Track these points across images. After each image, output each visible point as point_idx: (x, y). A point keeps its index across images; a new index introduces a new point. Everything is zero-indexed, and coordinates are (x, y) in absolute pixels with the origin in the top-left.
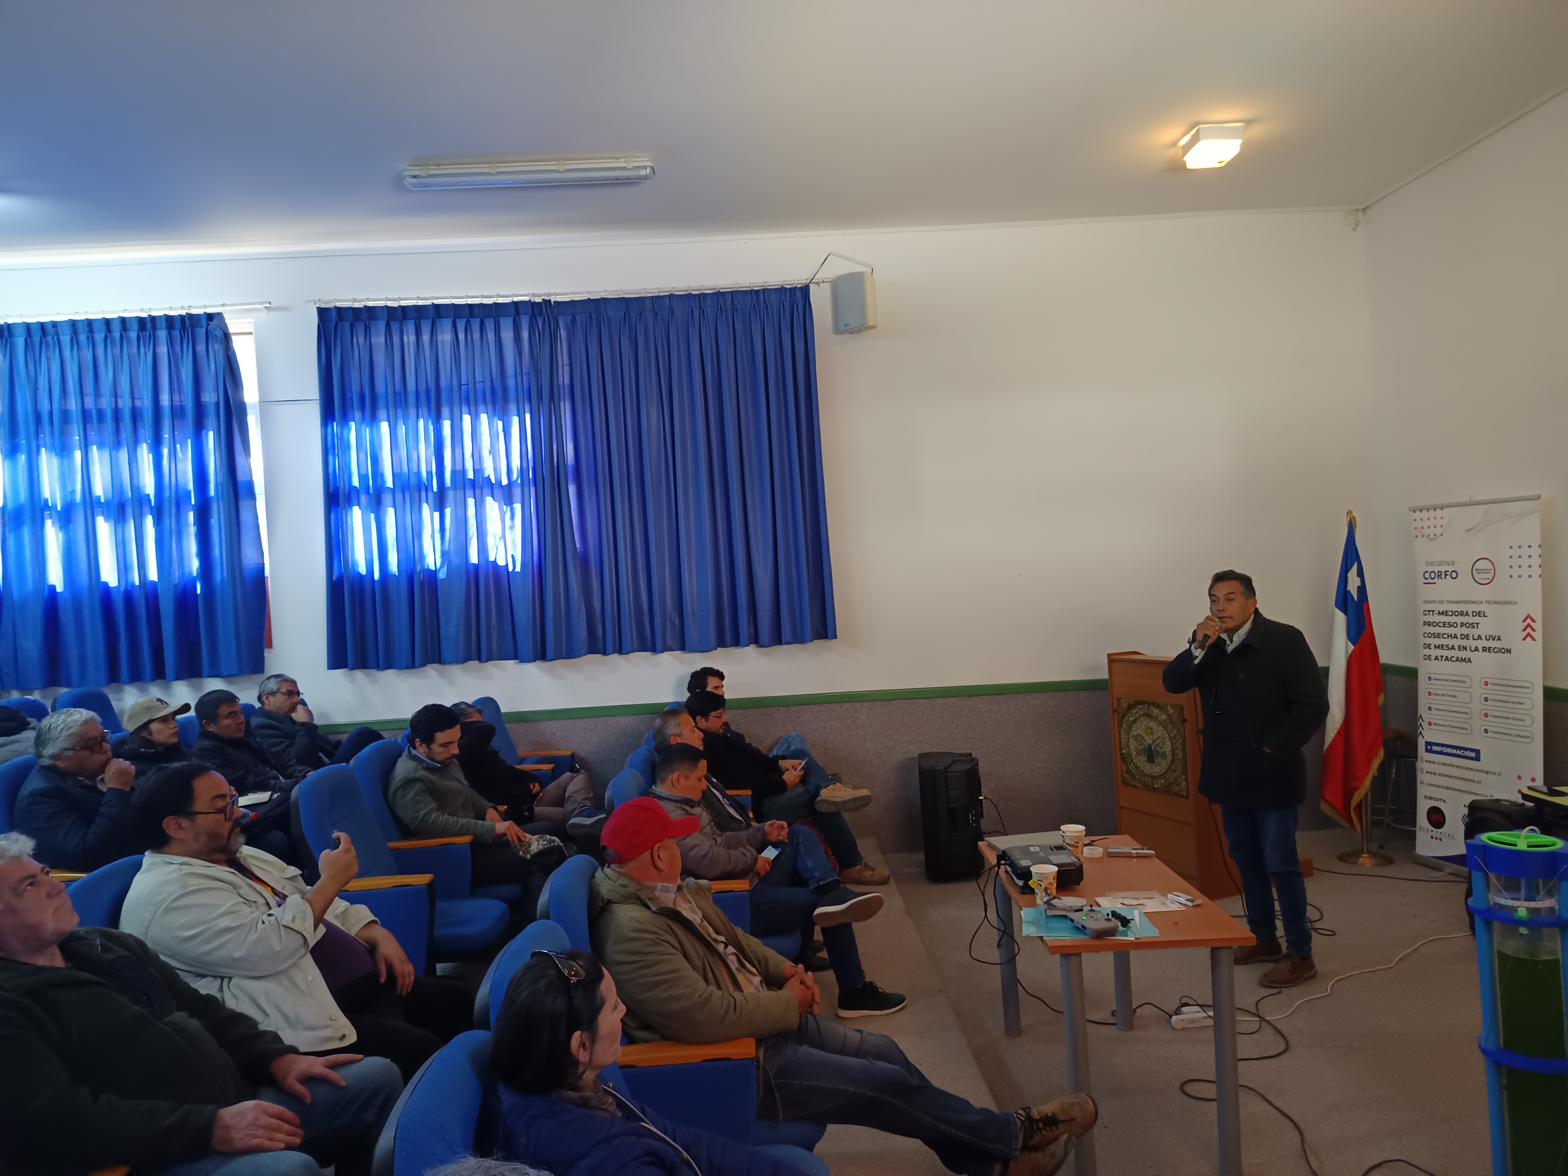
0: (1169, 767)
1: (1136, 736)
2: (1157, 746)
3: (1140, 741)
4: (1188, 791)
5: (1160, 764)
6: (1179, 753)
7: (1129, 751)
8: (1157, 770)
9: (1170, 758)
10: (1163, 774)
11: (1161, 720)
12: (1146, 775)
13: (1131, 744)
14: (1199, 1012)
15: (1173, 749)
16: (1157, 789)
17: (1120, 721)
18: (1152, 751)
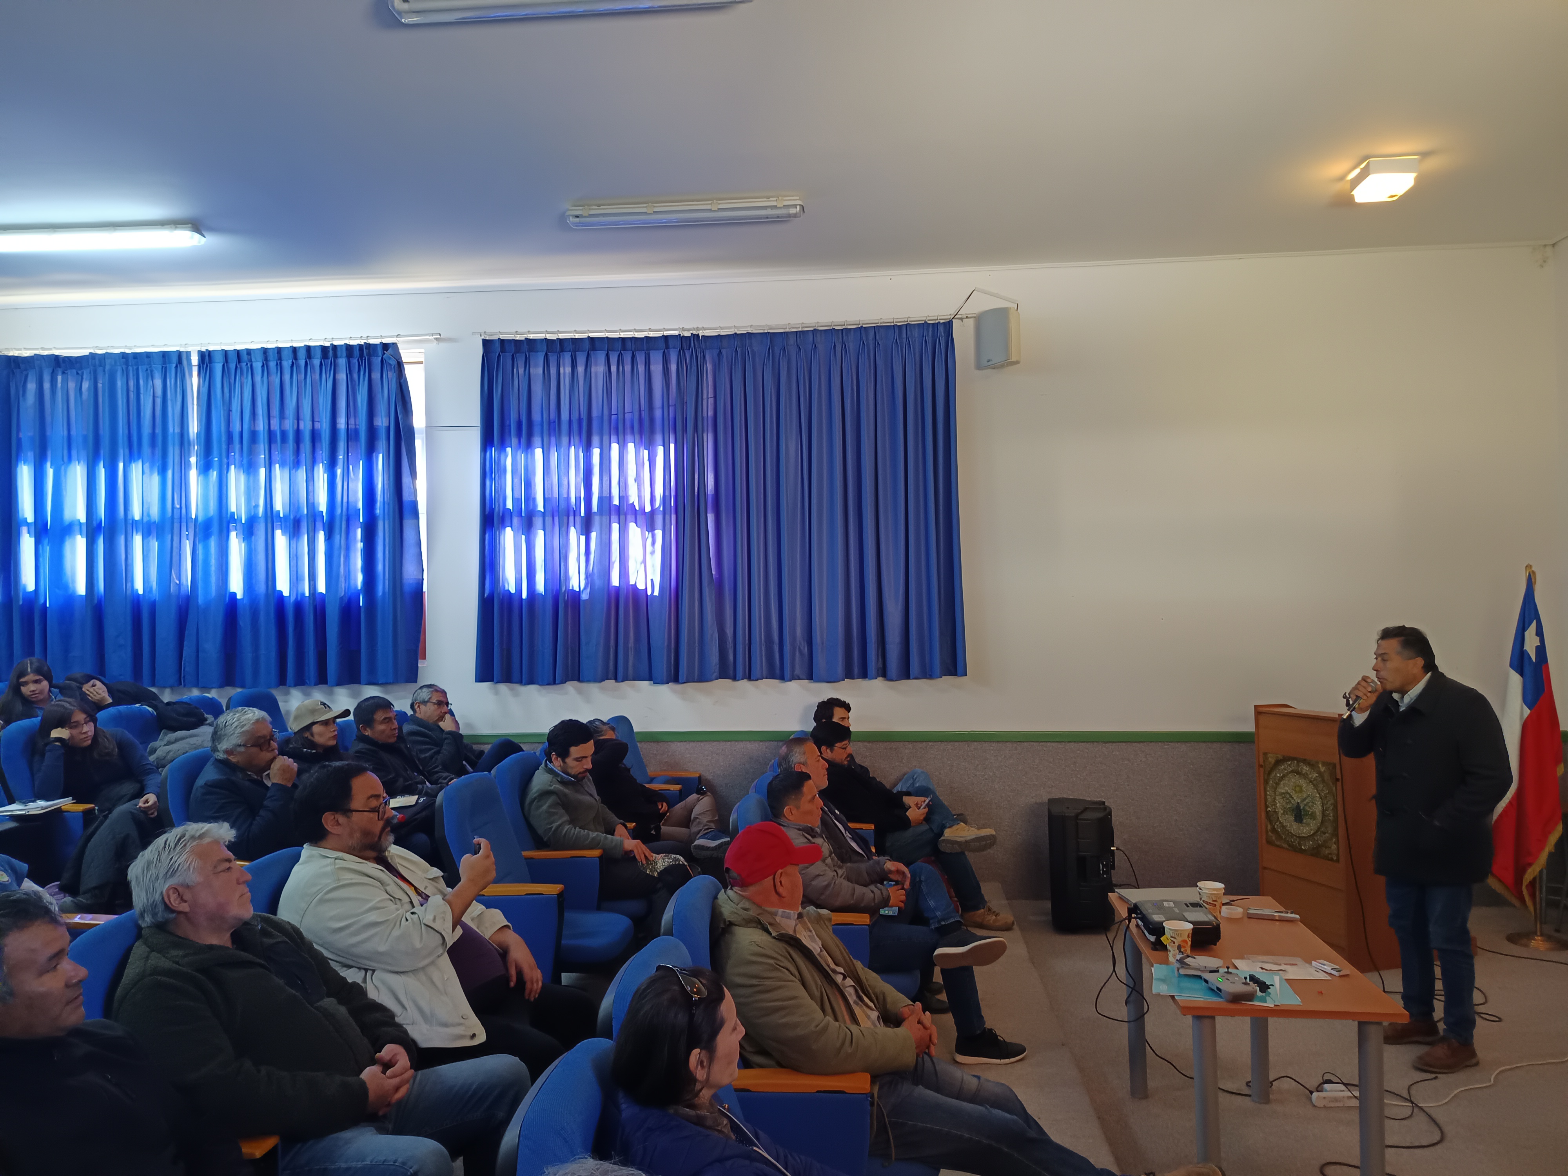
0: (1319, 829)
1: (1284, 793)
2: (1305, 805)
3: (1288, 799)
4: (1338, 855)
5: (1308, 825)
6: (1329, 814)
7: (1275, 809)
8: (1304, 831)
9: (1319, 817)
10: (1311, 835)
11: (1312, 778)
12: (1293, 835)
13: (1277, 802)
14: (1344, 1091)
15: (1323, 809)
16: (1305, 850)
17: (1266, 777)
18: (1300, 810)
